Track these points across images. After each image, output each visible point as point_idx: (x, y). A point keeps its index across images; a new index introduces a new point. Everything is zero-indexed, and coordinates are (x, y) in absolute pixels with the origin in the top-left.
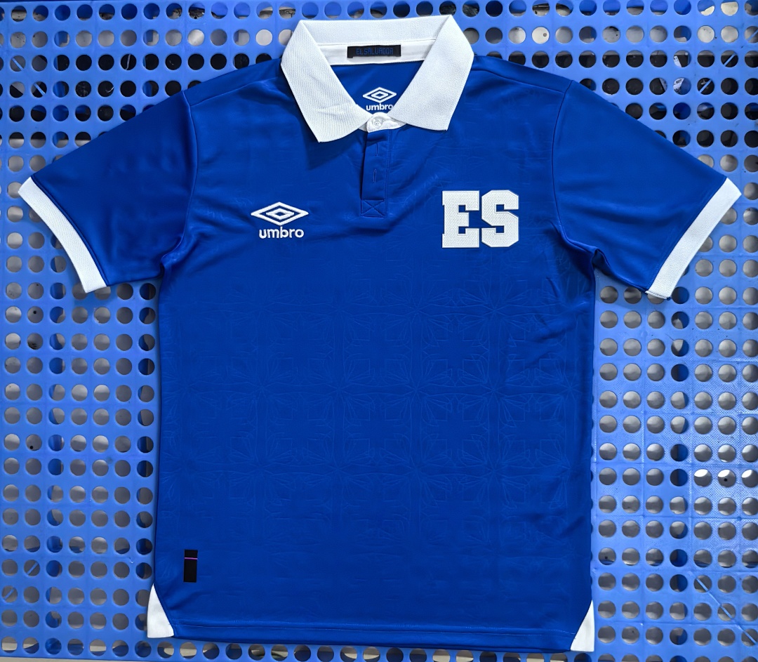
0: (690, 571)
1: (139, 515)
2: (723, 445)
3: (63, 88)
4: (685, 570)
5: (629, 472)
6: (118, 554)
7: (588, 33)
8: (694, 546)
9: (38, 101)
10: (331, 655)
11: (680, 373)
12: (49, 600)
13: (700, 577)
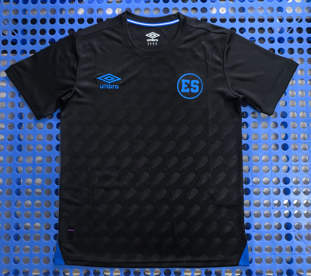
0: (293, 232)
1: (55, 213)
2: (304, 177)
3: (24, 32)
4: (291, 232)
5: (265, 190)
6: (46, 230)
7: (242, 10)
8: (294, 221)
9: (14, 37)
10: (140, 273)
11: (285, 147)
12: (14, 252)
13: (297, 234)
